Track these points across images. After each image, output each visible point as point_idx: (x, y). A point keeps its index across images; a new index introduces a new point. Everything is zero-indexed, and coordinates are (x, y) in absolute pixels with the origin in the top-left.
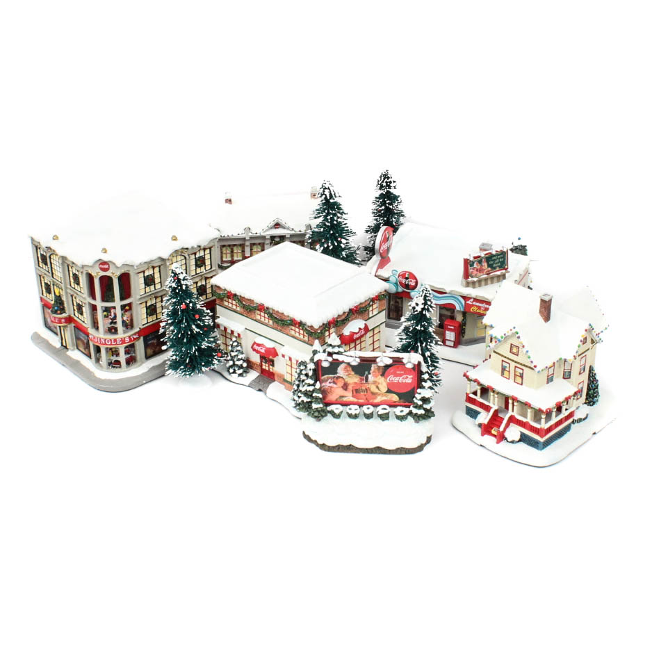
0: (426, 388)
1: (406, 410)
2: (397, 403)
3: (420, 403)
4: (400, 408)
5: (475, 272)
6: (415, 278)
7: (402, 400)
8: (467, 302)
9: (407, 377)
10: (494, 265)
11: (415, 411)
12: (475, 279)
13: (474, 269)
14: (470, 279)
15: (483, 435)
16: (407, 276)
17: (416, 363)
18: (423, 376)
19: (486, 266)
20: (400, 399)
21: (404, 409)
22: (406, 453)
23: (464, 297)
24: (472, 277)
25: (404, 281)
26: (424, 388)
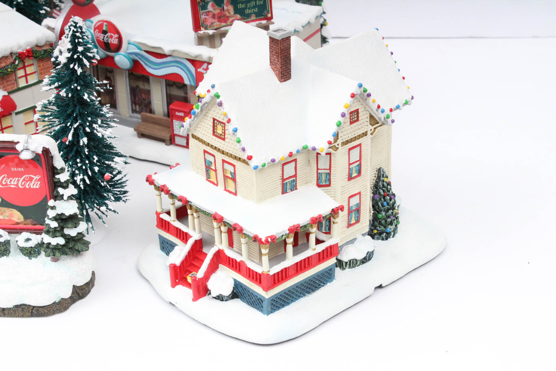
0: (65, 198)
1: (35, 239)
2: (21, 226)
3: (54, 224)
4: (25, 235)
5: (210, 20)
6: (117, 32)
7: (29, 221)
8: (199, 70)
9: (31, 179)
10: (247, 11)
11: (47, 239)
12: (211, 32)
13: (208, 13)
14: (202, 32)
15: (174, 285)
16: (104, 28)
17: (40, 151)
18: (57, 176)
19: (232, 12)
20: (26, 218)
21: (33, 236)
22: (32, 315)
23: (193, 62)
24: (206, 28)
25: (101, 36)
26: (61, 197)
